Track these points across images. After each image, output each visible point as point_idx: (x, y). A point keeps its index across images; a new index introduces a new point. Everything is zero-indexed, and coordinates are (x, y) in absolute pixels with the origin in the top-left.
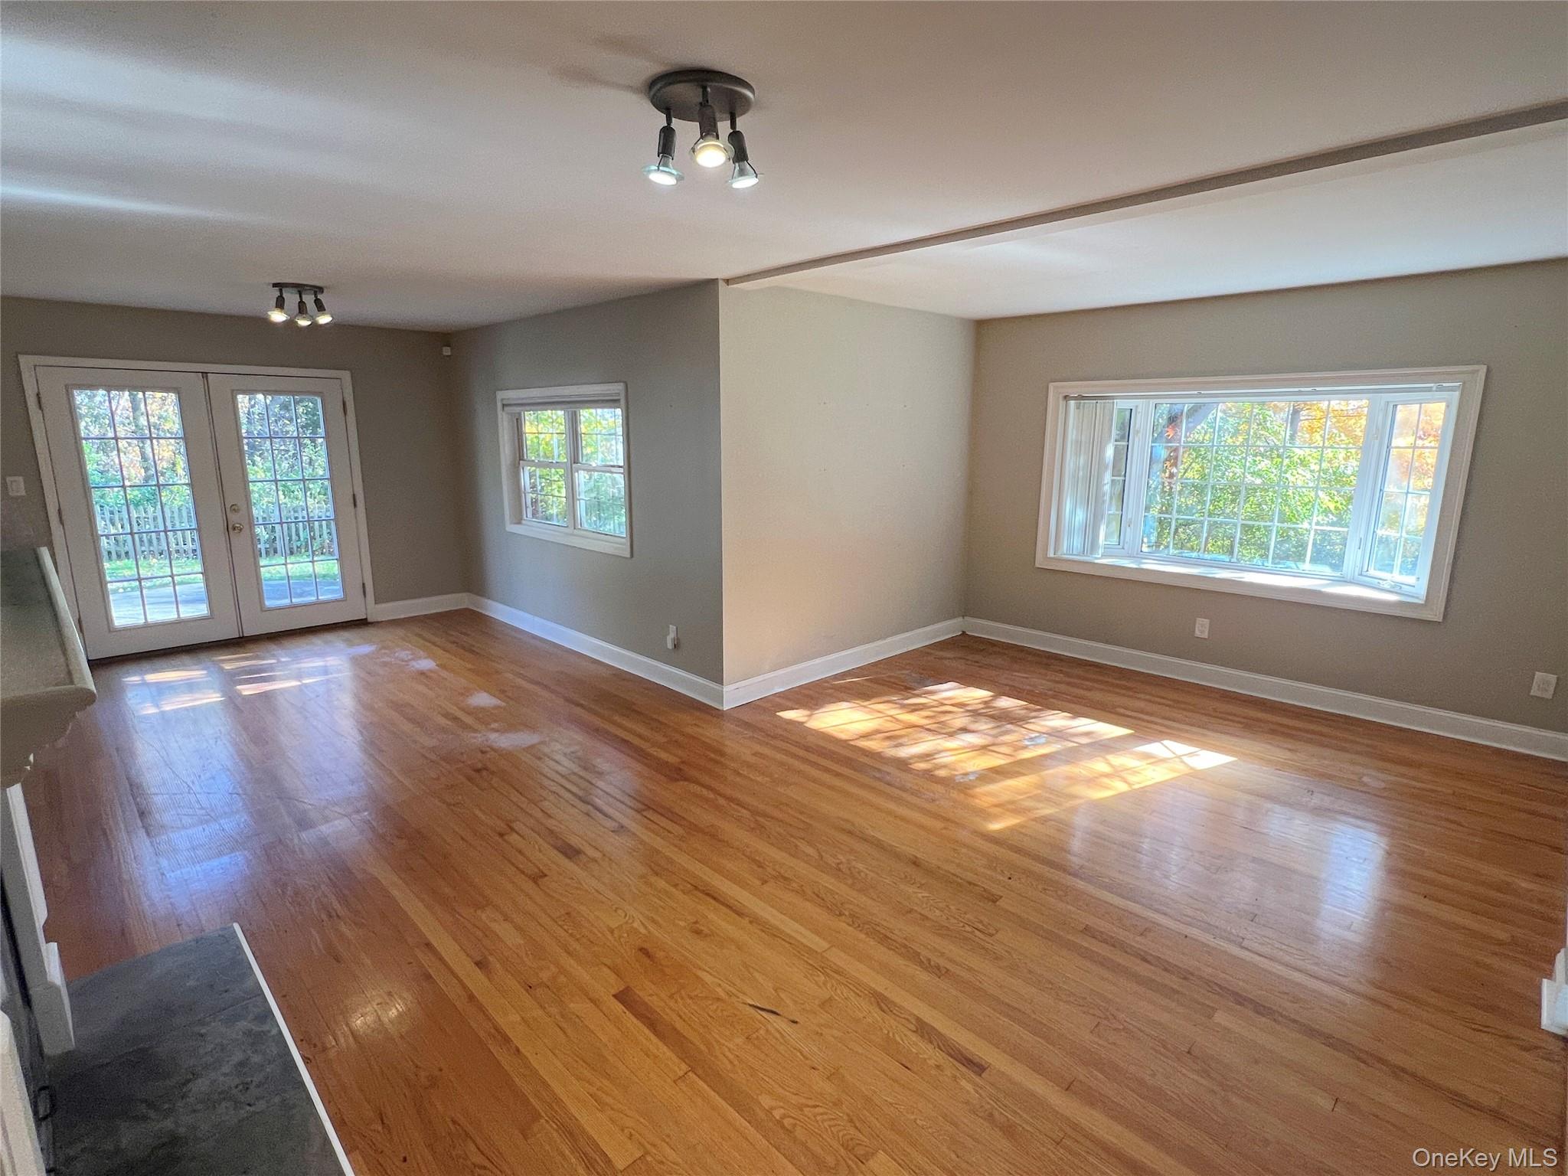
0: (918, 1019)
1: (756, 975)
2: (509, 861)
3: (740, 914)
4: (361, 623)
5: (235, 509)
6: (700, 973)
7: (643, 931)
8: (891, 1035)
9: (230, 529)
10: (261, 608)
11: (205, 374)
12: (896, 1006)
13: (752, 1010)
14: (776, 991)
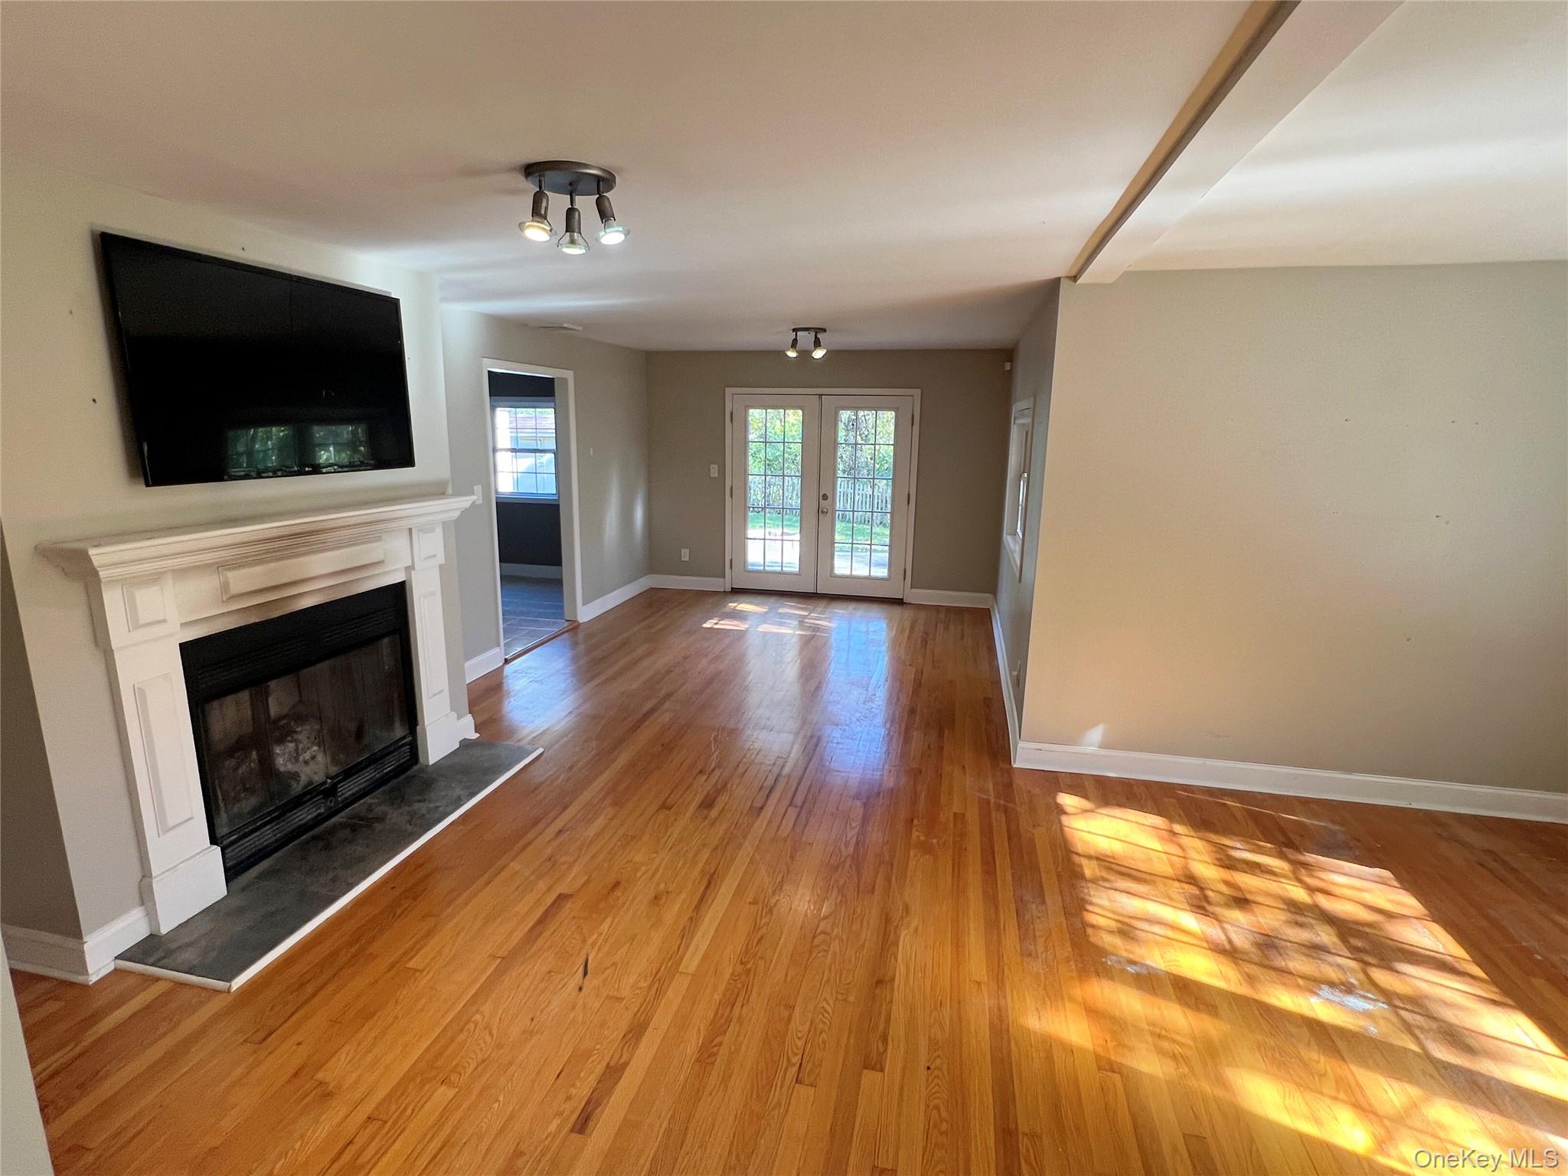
0: (626, 1064)
1: (627, 946)
2: (675, 787)
3: (698, 908)
4: (899, 602)
5: (825, 497)
6: (609, 920)
7: (639, 875)
8: (596, 1052)
9: (820, 512)
10: (831, 574)
11: (820, 395)
12: (636, 1044)
13: (582, 961)
14: (613, 964)
